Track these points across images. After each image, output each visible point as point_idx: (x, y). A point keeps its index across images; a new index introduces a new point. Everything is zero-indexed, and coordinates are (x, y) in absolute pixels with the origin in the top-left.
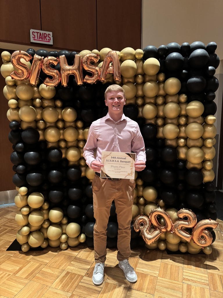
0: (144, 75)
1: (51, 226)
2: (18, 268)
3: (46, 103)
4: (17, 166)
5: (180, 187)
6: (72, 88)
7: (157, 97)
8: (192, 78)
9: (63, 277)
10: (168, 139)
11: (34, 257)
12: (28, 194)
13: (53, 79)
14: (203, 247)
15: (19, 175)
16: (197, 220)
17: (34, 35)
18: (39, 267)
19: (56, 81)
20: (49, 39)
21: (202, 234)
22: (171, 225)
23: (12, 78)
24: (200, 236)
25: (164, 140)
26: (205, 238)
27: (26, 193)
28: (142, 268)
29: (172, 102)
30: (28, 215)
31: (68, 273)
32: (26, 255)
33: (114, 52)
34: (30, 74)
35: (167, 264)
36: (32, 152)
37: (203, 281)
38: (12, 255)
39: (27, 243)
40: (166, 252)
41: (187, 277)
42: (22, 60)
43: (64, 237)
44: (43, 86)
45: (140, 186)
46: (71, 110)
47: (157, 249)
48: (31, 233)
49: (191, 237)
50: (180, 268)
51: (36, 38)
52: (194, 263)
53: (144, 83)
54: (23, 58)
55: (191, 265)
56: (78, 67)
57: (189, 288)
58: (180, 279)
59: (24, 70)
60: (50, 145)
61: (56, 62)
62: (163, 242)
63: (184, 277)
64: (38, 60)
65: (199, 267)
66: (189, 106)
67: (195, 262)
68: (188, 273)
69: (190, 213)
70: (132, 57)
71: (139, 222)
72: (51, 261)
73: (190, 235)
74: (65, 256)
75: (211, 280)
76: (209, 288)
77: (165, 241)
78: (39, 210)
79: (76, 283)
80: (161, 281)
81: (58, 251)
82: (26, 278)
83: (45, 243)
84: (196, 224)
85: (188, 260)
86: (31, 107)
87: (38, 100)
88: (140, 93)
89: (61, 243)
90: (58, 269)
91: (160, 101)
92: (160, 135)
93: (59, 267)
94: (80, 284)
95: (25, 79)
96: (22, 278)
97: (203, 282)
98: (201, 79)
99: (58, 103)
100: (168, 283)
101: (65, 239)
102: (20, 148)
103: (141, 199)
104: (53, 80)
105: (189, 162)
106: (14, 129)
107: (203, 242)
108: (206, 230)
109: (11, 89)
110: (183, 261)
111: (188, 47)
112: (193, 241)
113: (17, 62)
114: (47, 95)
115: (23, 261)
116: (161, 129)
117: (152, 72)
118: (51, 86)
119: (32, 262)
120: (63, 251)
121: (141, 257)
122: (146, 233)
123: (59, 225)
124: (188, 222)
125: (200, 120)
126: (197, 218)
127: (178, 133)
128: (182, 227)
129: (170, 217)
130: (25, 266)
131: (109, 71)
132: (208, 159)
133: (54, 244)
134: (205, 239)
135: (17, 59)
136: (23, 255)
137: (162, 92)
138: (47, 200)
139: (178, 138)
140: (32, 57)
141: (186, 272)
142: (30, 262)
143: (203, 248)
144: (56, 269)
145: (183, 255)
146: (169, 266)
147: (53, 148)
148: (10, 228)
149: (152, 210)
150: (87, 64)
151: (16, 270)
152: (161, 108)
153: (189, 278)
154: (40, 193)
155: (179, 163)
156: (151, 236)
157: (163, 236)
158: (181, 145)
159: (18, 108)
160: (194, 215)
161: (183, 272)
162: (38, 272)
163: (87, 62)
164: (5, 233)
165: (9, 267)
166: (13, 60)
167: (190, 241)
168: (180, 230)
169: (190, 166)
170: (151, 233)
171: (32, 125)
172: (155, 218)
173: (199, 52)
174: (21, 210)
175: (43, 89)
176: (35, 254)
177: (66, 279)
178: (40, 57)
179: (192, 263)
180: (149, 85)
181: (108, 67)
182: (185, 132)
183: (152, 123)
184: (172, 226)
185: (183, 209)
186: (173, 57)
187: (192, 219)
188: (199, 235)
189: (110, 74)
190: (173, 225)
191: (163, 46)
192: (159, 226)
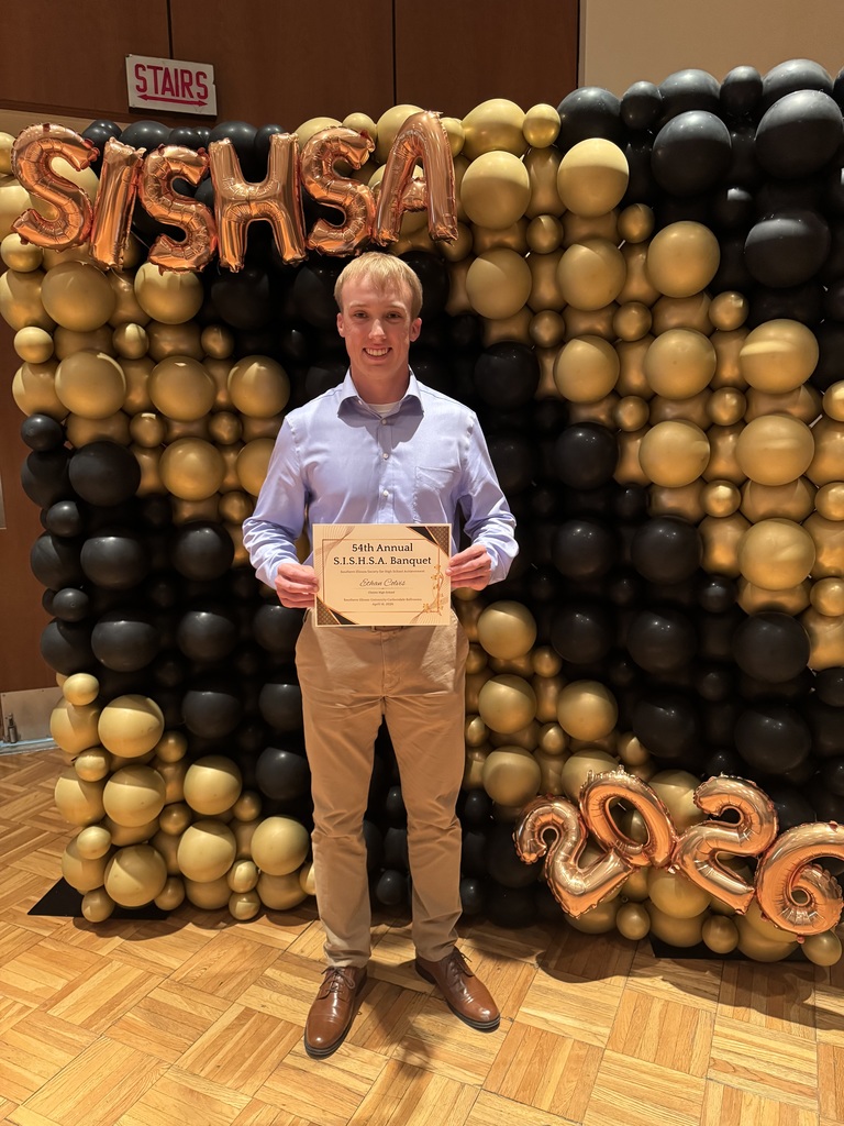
0: (562, 216)
1: (192, 830)
2: (60, 984)
3: (167, 343)
4: (55, 593)
5: (711, 684)
6: (265, 279)
7: (617, 305)
8: (768, 219)
9: (227, 1029)
10: (663, 488)
11: (128, 942)
12: (102, 701)
13: (185, 241)
14: (799, 936)
15: (67, 625)
16: (779, 824)
17: (142, 78)
18: (139, 986)
19: (199, 248)
20: (203, 94)
21: (799, 884)
22: (667, 838)
23: (25, 240)
24: (790, 891)
25: (646, 490)
26: (811, 902)
27: (91, 699)
28: (545, 1008)
29: (681, 327)
30: (101, 784)
31: (248, 1013)
32: (100, 935)
33: (429, 118)
34: (92, 223)
35: (647, 996)
36: (112, 539)
37: (793, 1077)
38: (47, 934)
39: (102, 890)
40: (649, 948)
41: (726, 1057)
42: (58, 164)
43: (243, 870)
44: (149, 270)
45: (546, 679)
46: (263, 368)
47: (613, 934)
48: (113, 852)
49: (749, 892)
50: (702, 1015)
51: (150, 92)
52: (764, 999)
53: (561, 247)
54: (61, 153)
55: (749, 1007)
56: (283, 187)
57: (731, 1102)
58: (697, 1063)
59: (70, 206)
60: (187, 512)
61: (197, 171)
62: (636, 906)
63: (714, 1054)
64: (120, 163)
65: (780, 1017)
66: (752, 342)
67: (768, 996)
68: (732, 1038)
69: (752, 794)
70: (512, 141)
71: (538, 823)
72: (189, 962)
73: (749, 884)
74: (245, 947)
75: (831, 1076)
76: (816, 1107)
77: (644, 903)
78: (146, 765)
79: (274, 1056)
80: (618, 1068)
81: (222, 924)
82: (86, 1025)
83: (169, 891)
84: (774, 842)
85: (739, 984)
86: (102, 356)
87: (131, 330)
88: (547, 292)
89: (233, 894)
90: (212, 994)
91: (631, 323)
92: (631, 469)
93: (217, 990)
94: (289, 1060)
95: (78, 242)
96: (71, 1027)
97: (794, 1083)
98: (807, 222)
99: (215, 340)
100: (644, 1076)
101: (248, 879)
102: (65, 520)
103: (552, 732)
104: (186, 245)
105: (753, 585)
106: (40, 445)
107: (801, 914)
108: (813, 867)
109: (23, 285)
110: (719, 987)
111: (753, 84)
112: (761, 908)
113: (38, 171)
114: (166, 306)
115: (83, 956)
116: (634, 446)
117: (594, 199)
118: (178, 270)
119: (116, 964)
120: (238, 925)
121: (544, 964)
122: (566, 868)
123: (227, 823)
124: (740, 833)
125: (801, 403)
126: (779, 817)
127: (703, 460)
128: (714, 851)
129: (666, 810)
130: (88, 976)
131: (409, 199)
132: (833, 572)
133: (205, 896)
134: (811, 906)
135: (38, 162)
136: (88, 934)
137: (637, 287)
138: (174, 725)
139: (705, 481)
140: (96, 151)
141: (726, 1036)
142: (111, 961)
143: (802, 942)
144: (205, 996)
145: (719, 965)
146: (657, 1008)
147: (197, 523)
148: (55, 830)
149: (589, 778)
150: (321, 173)
151: (53, 992)
152: (634, 356)
153: (736, 1061)
154: (149, 700)
155: (709, 585)
156: (585, 881)
157: (637, 882)
158: (719, 509)
159: (52, 360)
160: (766, 803)
161: (714, 1033)
162: (135, 1002)
163: (318, 163)
164: (34, 848)
165: (29, 977)
166: (22, 163)
167: (748, 908)
168: (707, 862)
169: (753, 599)
170: (585, 870)
171: (113, 430)
172: (604, 810)
173: (800, 102)
174: (74, 765)
175: (148, 283)
176: (132, 930)
177: (236, 1038)
178: (128, 151)
179: (756, 997)
180: (581, 254)
181: (407, 182)
182: (736, 454)
183: (599, 420)
184: (673, 846)
185: (722, 775)
186: (686, 130)
187: (756, 820)
188: (787, 886)
189: (414, 210)
190: (678, 840)
191: (642, 86)
192: (618, 844)
